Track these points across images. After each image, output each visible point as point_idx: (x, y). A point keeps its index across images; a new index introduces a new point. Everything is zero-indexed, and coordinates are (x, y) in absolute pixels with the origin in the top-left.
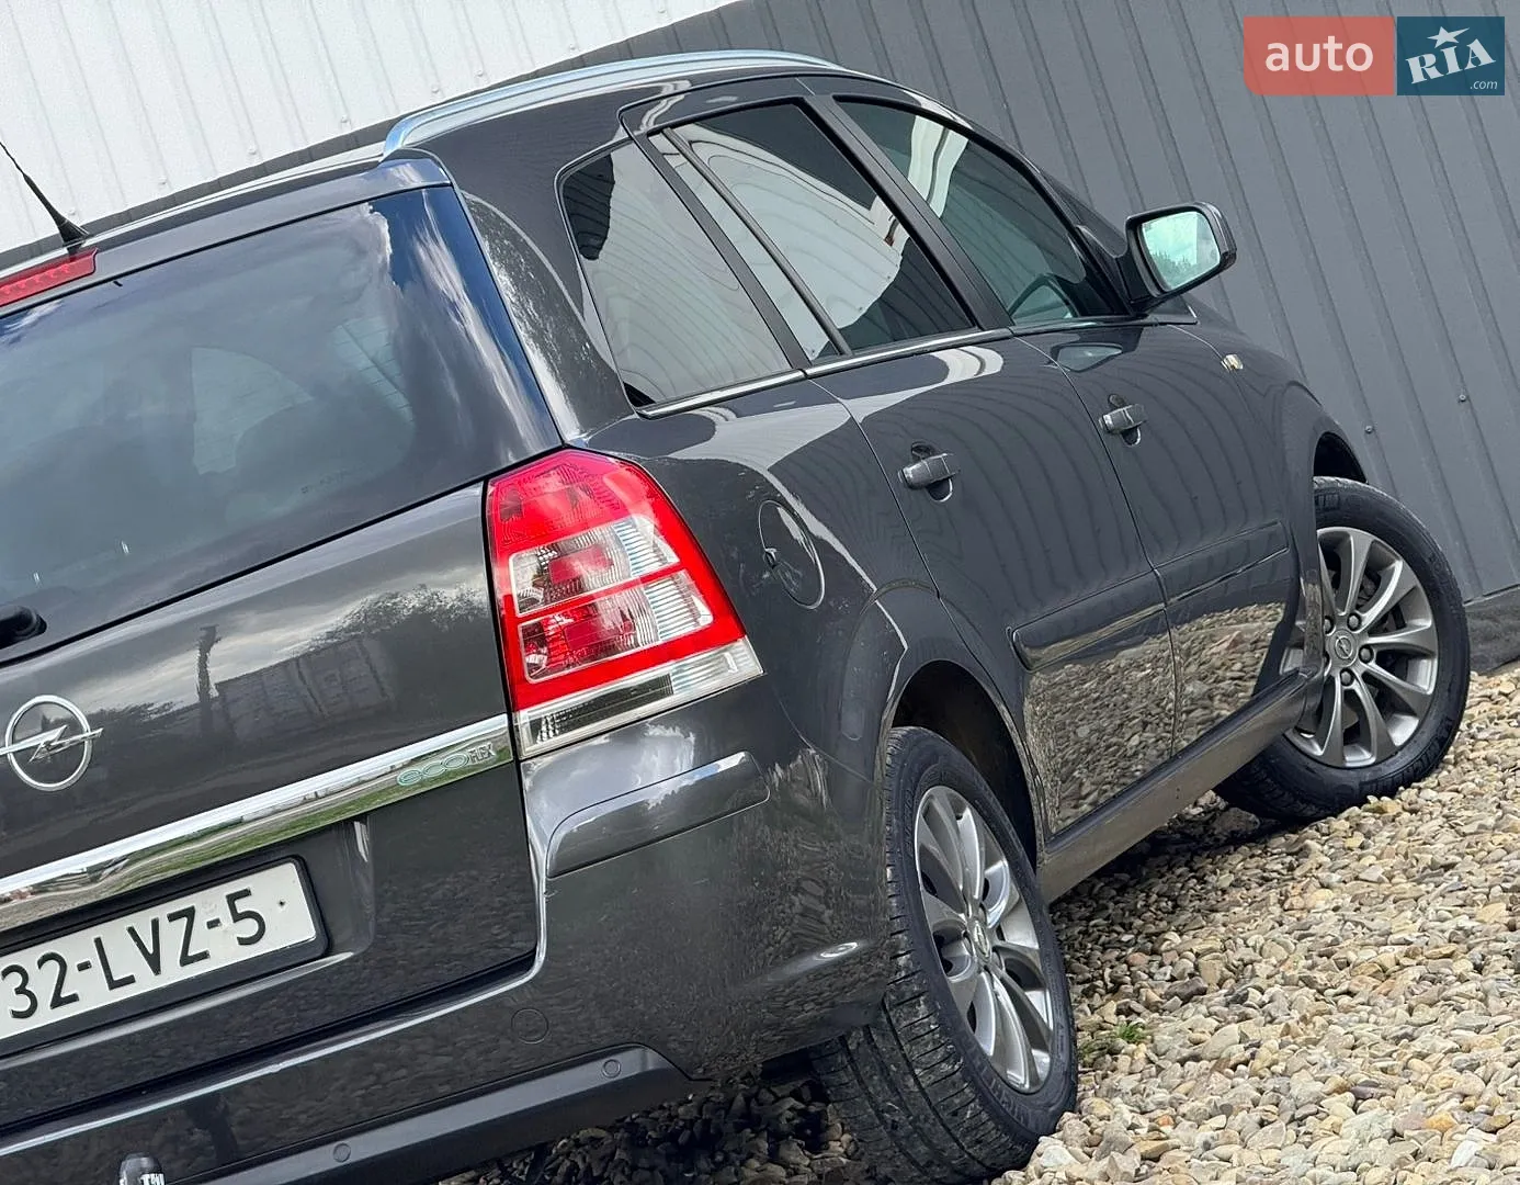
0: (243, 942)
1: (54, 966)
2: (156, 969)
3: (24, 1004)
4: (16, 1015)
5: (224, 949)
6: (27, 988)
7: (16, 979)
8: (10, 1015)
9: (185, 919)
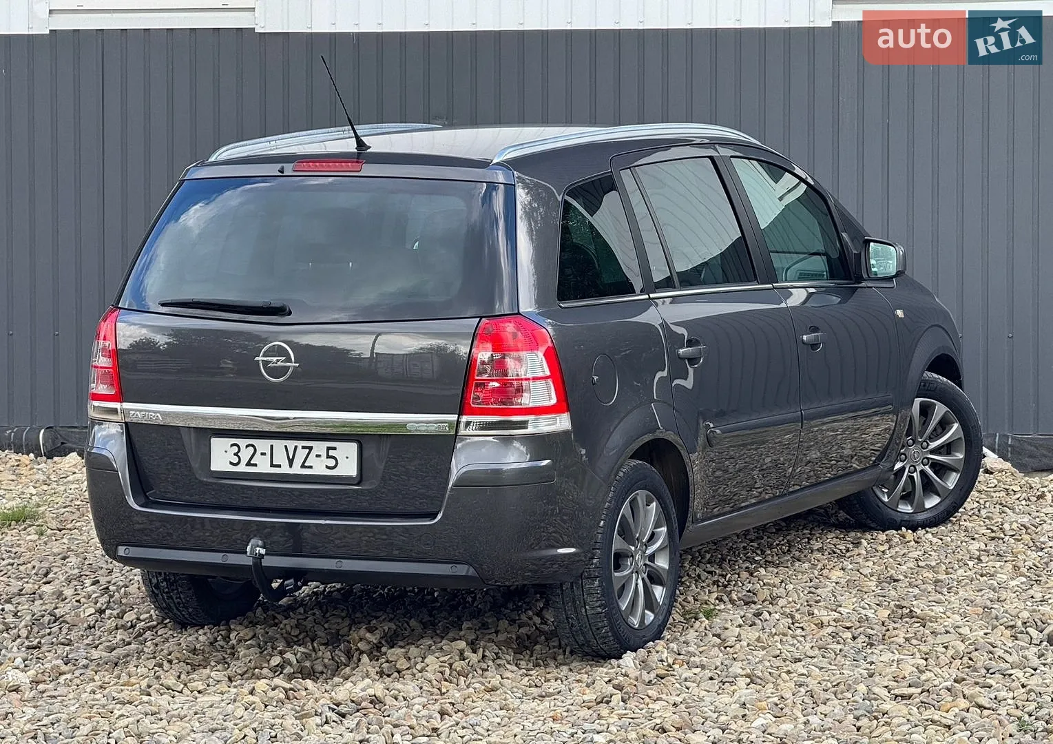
0: (327, 467)
1: (251, 450)
2: (291, 466)
3: (236, 460)
4: (231, 463)
5: (319, 467)
6: (239, 454)
7: (235, 449)
8: (228, 463)
9: (308, 450)
